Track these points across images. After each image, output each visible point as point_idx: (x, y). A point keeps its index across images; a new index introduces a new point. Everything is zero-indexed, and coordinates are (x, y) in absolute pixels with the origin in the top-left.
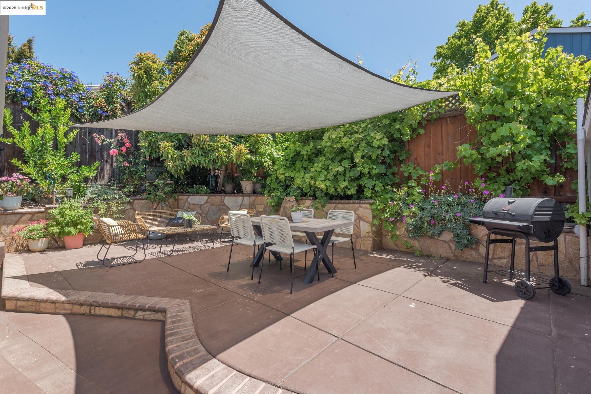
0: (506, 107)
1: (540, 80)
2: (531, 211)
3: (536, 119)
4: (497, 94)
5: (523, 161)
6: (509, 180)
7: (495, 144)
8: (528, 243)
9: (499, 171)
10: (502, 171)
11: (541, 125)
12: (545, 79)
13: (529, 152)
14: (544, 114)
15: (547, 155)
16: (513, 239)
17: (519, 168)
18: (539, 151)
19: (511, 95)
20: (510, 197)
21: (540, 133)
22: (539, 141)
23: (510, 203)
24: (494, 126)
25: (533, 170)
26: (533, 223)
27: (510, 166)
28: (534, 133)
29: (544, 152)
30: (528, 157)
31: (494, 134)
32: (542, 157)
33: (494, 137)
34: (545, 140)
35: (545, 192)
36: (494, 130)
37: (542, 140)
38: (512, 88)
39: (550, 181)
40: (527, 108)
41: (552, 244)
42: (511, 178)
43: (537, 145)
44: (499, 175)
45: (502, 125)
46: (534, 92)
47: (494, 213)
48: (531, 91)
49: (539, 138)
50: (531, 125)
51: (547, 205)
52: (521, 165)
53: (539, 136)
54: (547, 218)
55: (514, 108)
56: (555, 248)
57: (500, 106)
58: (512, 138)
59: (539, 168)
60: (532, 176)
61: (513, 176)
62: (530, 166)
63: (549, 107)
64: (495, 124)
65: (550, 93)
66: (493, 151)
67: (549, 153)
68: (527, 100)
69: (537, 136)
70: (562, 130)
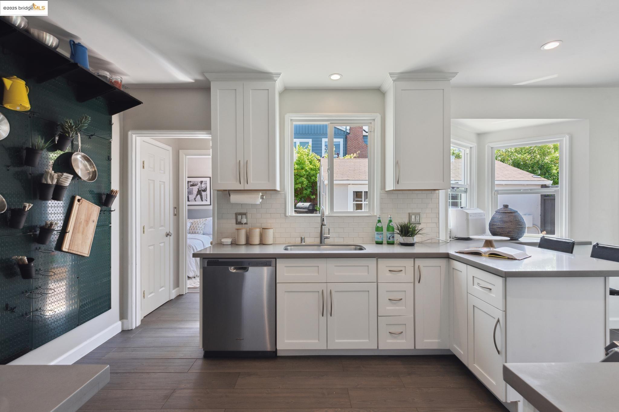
1: (309, 165)
2: (308, 206)
3: (308, 177)
17: (304, 193)
19: (302, 169)
20: (303, 202)
21: (309, 181)
23: (303, 204)
25: (308, 194)
26: (308, 210)
28: (308, 182)
29: (310, 188)
30: (306, 189)
32: (310, 190)
35: (311, 201)
38: (302, 166)
39: (312, 197)
40: (306, 173)
47: (299, 207)
48: (307, 168)
49: (309, 183)
50: (307, 178)
51: (312, 204)
52: (305, 192)
54: (311, 209)
55: (303, 173)
63: (311, 174)
65: (311, 169)
68: (306, 171)
70: (315, 181)
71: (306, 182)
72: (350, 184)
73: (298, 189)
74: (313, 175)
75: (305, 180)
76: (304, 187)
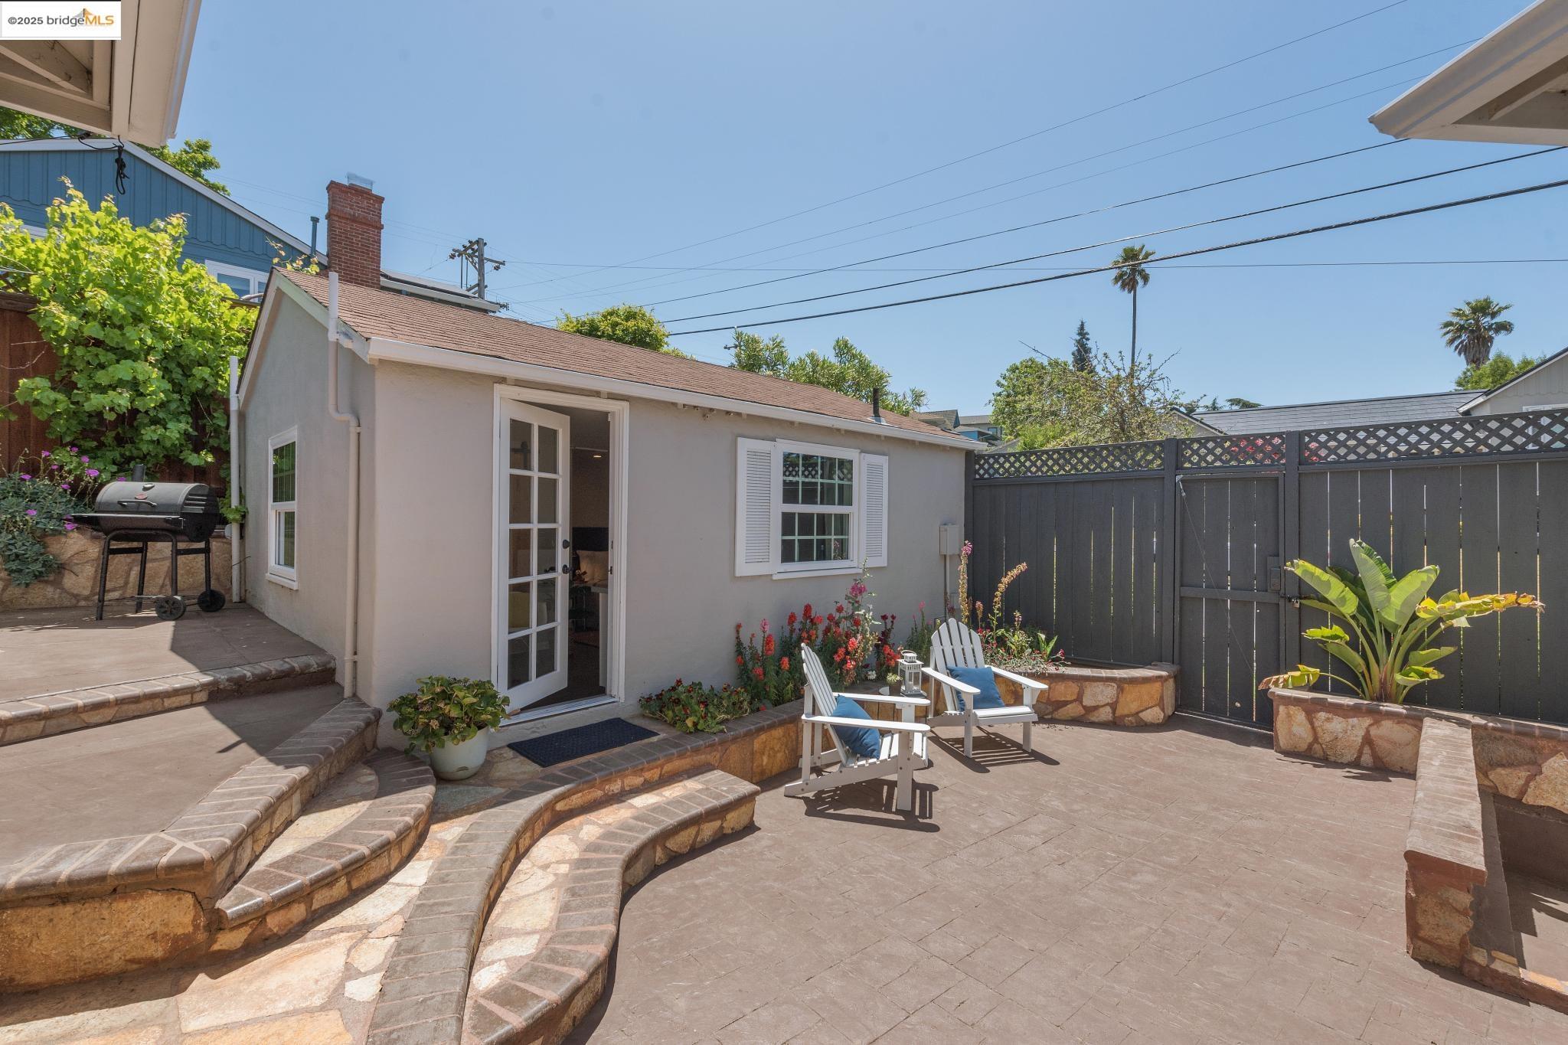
0: (128, 335)
1: (182, 311)
2: (181, 500)
3: (172, 366)
4: (115, 312)
5: (153, 427)
6: (122, 455)
7: (102, 389)
8: (175, 546)
9: (102, 439)
10: (109, 437)
11: (180, 377)
12: (187, 311)
13: (161, 415)
14: (184, 361)
15: (188, 423)
16: (142, 548)
17: (147, 437)
18: (176, 416)
19: (138, 318)
20: (142, 480)
21: (177, 388)
22: (175, 400)
23: (145, 489)
24: (102, 359)
25: (168, 444)
26: (183, 515)
27: (124, 433)
28: (169, 386)
29: (183, 418)
30: (161, 423)
31: (103, 372)
32: (183, 426)
33: (102, 378)
34: (185, 400)
35: (193, 475)
36: (102, 366)
37: (181, 400)
38: (138, 308)
39: (194, 460)
40: (160, 346)
41: (202, 545)
42: (127, 453)
43: (173, 406)
44: (101, 445)
45: (118, 362)
46: (172, 324)
47: (120, 503)
48: (168, 321)
49: (176, 396)
50: (166, 372)
51: (200, 493)
52: (150, 433)
53: (176, 393)
54: (199, 510)
55: (141, 340)
56: (207, 551)
57: (117, 332)
58: (135, 386)
59: (177, 442)
60: (165, 453)
61: (130, 450)
62: (164, 437)
63: (193, 353)
64: (104, 357)
65: (194, 333)
66: (96, 401)
67: (190, 420)
68: (159, 333)
69: (174, 392)
70: (209, 391)
71: (156, 386)
72: (502, 380)
73: (110, 417)
74: (203, 361)
75: (155, 373)
76: (146, 412)
